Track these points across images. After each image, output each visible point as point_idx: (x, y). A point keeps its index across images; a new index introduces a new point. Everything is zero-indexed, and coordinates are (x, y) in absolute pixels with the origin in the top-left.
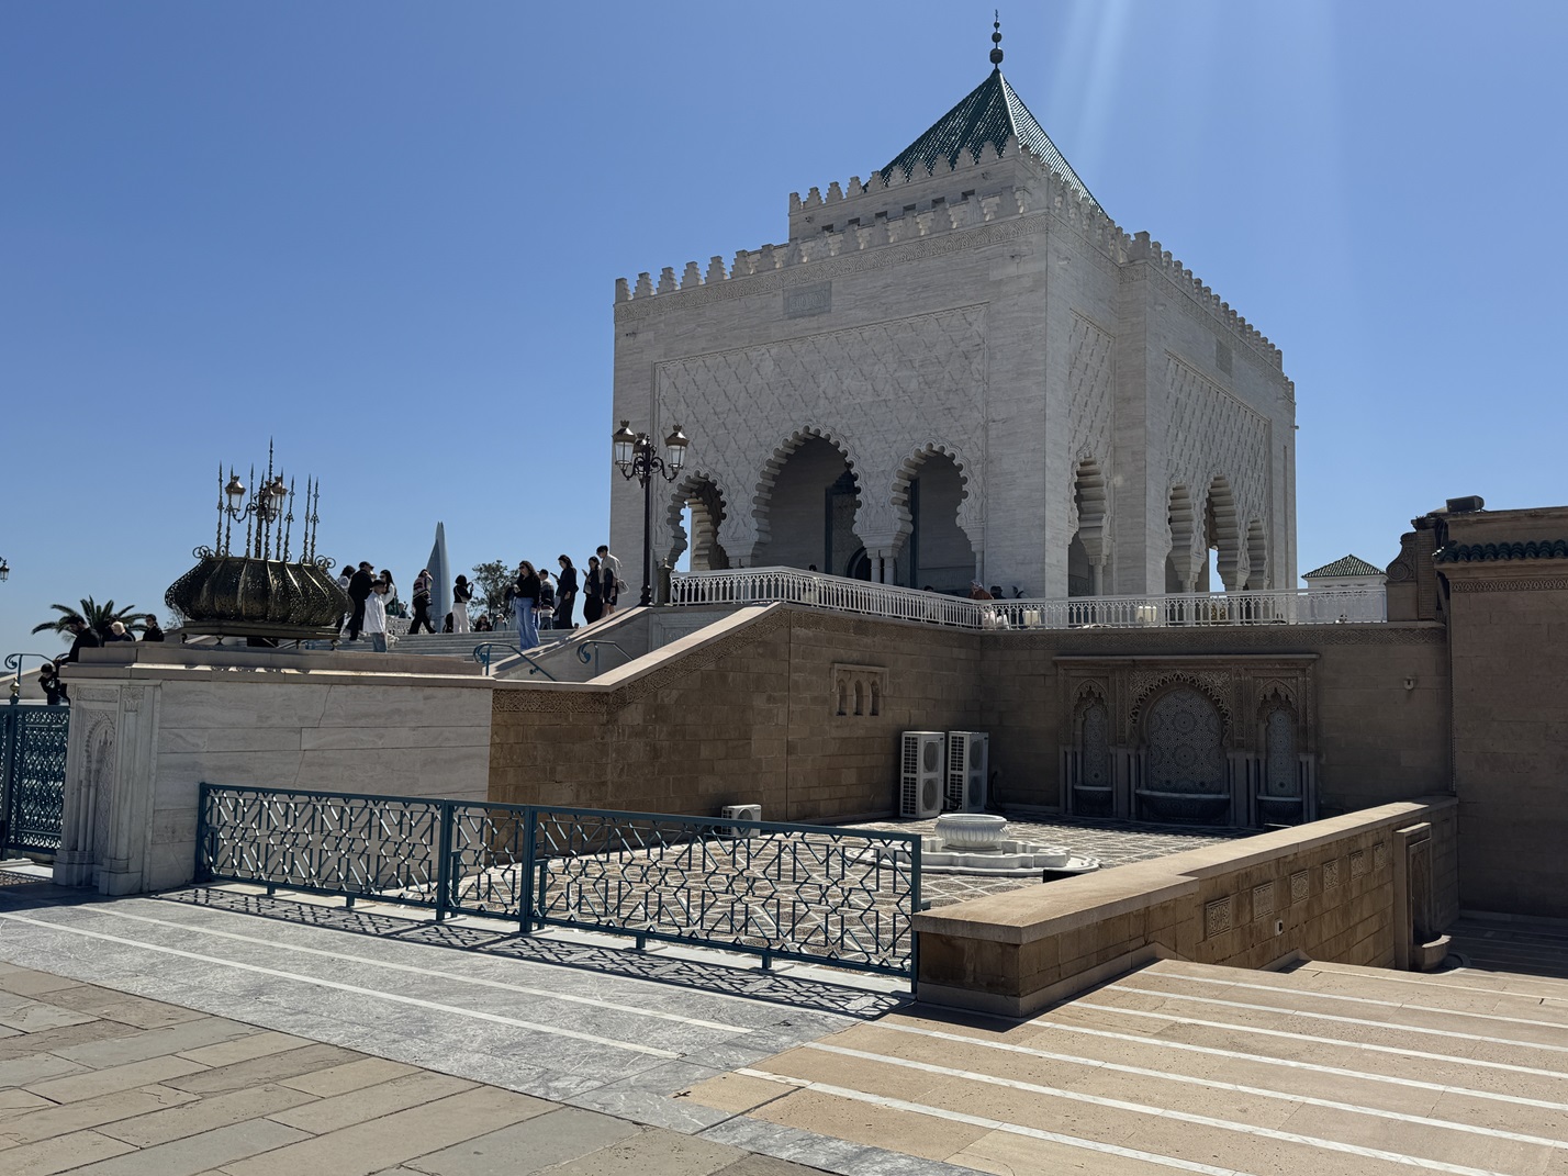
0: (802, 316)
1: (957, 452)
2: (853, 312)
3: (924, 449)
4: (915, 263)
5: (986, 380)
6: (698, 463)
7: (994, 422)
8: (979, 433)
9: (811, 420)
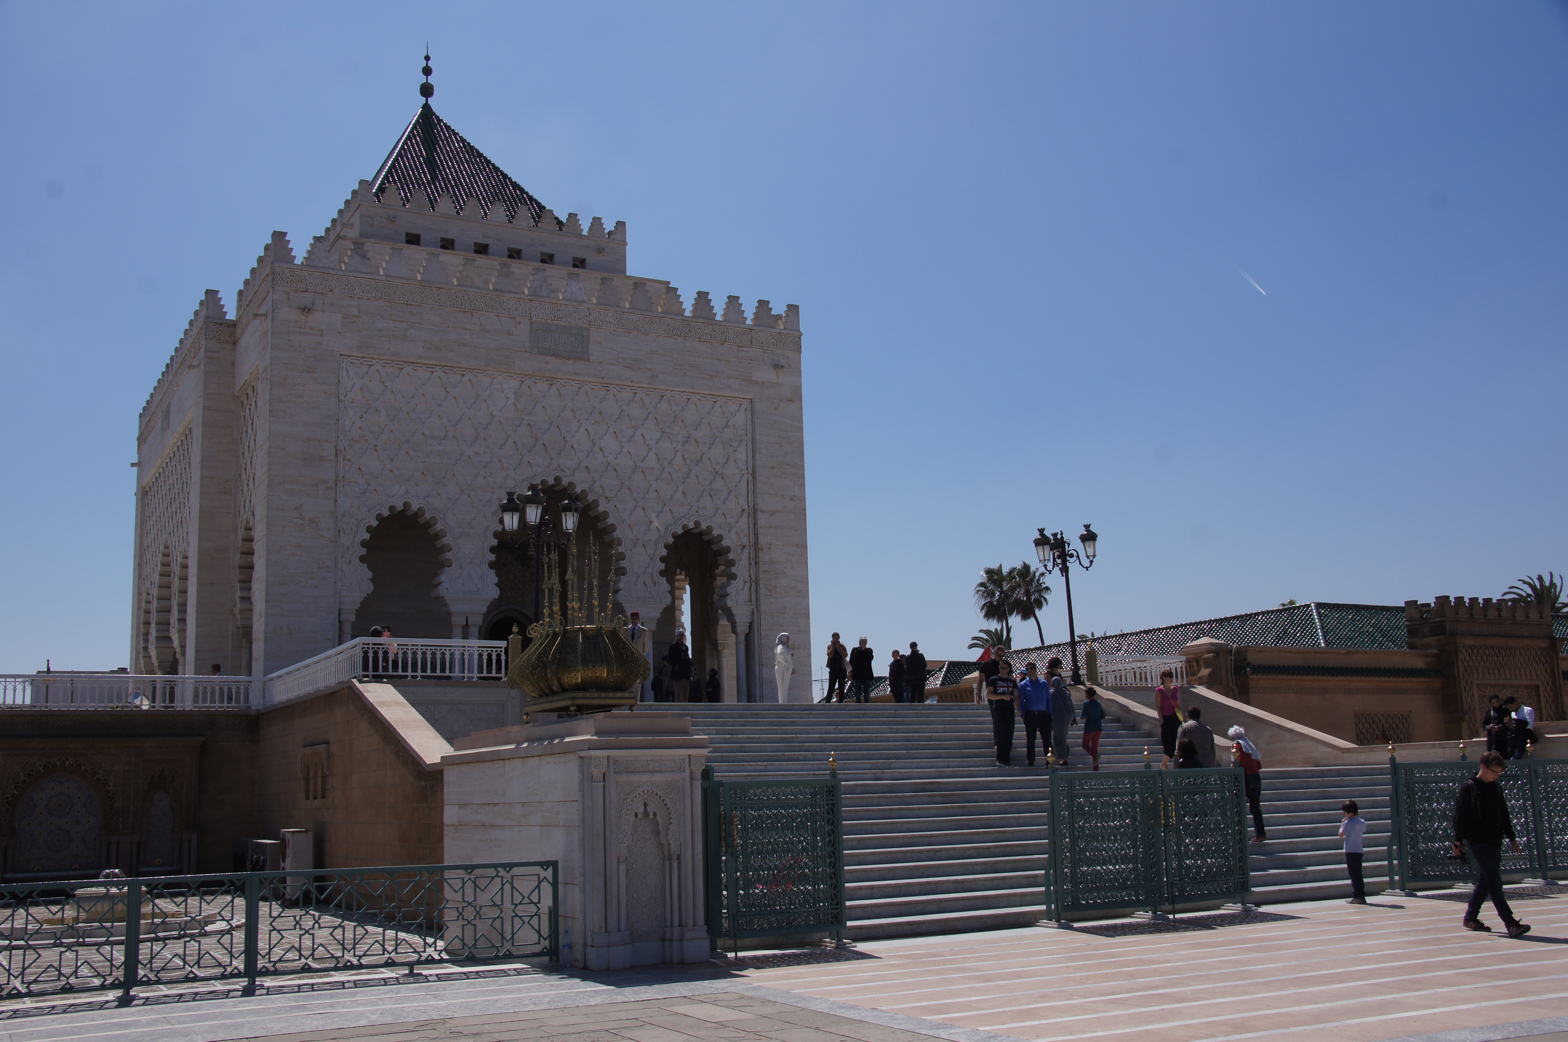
0: (557, 356)
1: (725, 534)
2: (615, 368)
3: (691, 525)
4: (682, 340)
5: (750, 471)
6: (407, 492)
7: (762, 512)
8: (744, 519)
9: (563, 471)
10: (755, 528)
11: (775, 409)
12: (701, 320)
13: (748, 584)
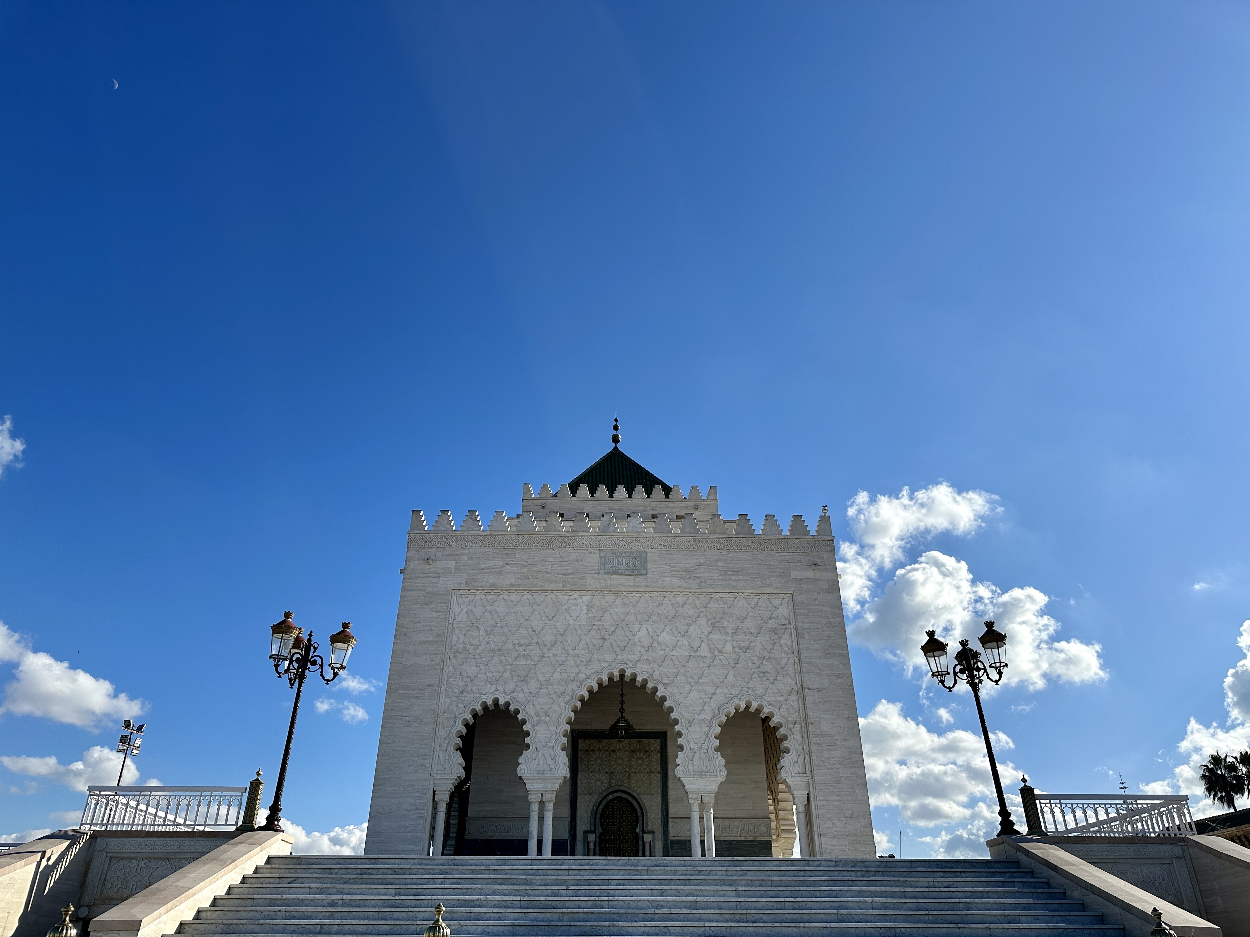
0: (620, 574)
1: (776, 711)
2: (669, 579)
3: (743, 707)
4: (724, 553)
5: (796, 654)
6: (497, 690)
7: (809, 689)
8: (794, 697)
9: (627, 664)
10: (804, 704)
11: (815, 600)
12: (741, 536)
13: (802, 757)
